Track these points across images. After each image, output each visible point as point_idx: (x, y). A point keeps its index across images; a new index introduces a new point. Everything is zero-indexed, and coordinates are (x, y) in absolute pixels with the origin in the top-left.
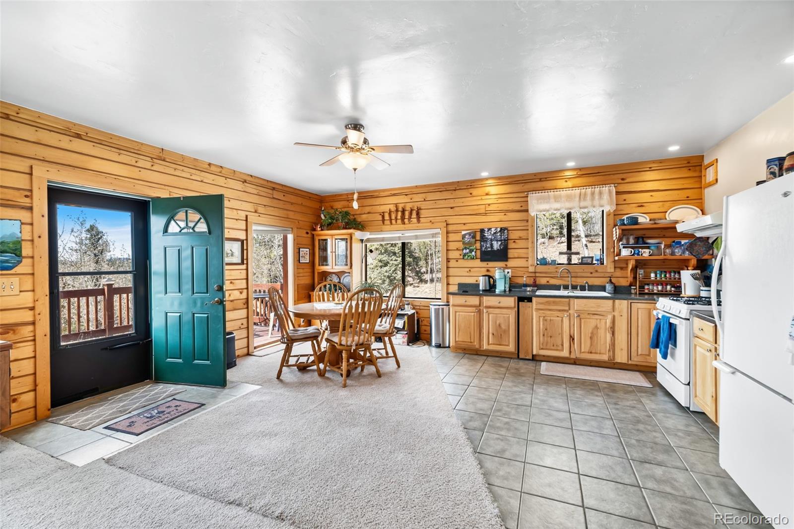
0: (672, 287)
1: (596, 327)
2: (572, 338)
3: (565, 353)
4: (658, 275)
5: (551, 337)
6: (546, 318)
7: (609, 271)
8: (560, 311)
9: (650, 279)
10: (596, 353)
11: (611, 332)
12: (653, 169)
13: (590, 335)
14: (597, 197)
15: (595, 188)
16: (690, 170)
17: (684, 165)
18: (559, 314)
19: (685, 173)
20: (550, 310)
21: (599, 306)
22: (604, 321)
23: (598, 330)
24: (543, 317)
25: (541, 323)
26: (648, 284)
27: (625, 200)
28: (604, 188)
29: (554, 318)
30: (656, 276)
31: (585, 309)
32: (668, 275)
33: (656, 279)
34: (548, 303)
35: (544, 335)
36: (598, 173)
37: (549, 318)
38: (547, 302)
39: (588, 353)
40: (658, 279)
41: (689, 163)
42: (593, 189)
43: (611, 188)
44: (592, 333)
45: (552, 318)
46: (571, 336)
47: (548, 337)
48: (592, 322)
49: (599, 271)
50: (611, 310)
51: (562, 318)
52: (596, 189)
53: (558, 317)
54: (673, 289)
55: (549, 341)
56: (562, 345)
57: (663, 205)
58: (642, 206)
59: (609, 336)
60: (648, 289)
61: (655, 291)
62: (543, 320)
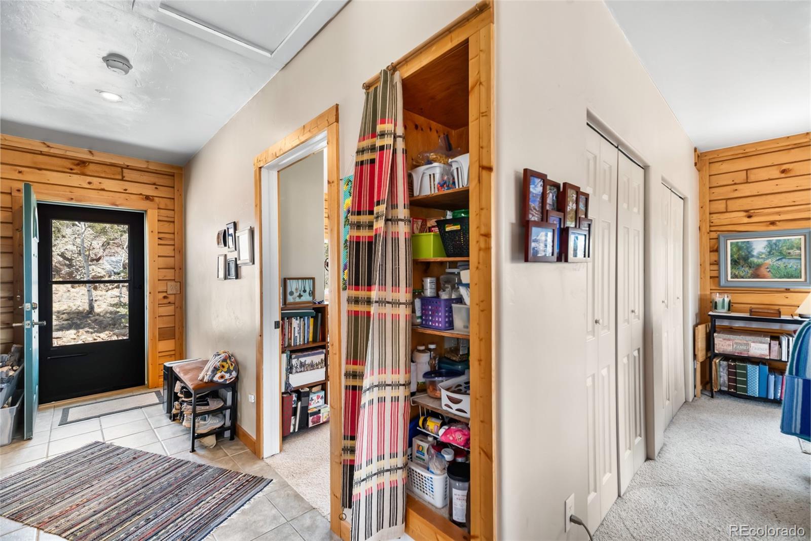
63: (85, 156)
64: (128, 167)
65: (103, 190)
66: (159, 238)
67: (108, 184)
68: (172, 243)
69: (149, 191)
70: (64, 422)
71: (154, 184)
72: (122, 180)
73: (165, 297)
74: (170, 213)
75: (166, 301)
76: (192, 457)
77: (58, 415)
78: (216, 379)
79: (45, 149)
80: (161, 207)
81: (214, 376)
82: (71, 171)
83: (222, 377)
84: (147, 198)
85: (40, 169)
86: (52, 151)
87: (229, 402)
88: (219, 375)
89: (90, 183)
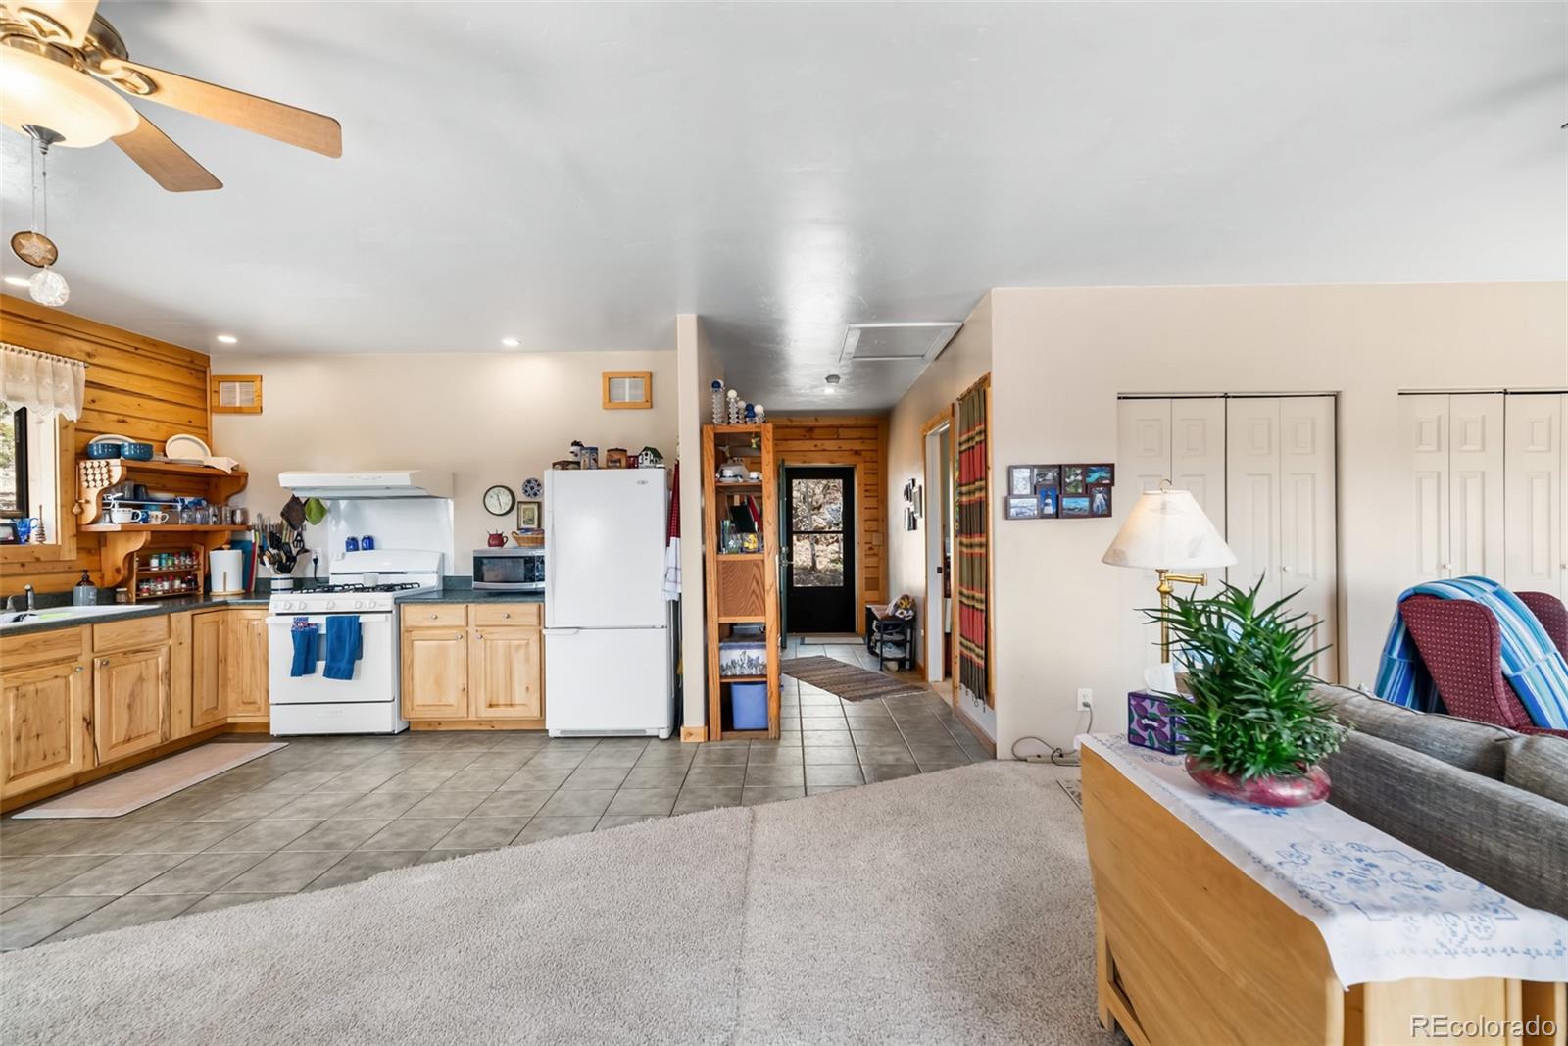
0: (182, 583)
1: (141, 679)
2: (90, 724)
3: (75, 764)
4: (163, 561)
5: (38, 736)
6: (22, 690)
7: (67, 558)
8: (57, 662)
9: (148, 570)
10: (139, 737)
11: (166, 682)
12: (138, 352)
13: (128, 701)
14: (48, 381)
15: (41, 356)
16: (191, 374)
17: (183, 363)
18: (60, 670)
19: (182, 377)
20: (30, 666)
21: (144, 631)
22: (154, 661)
23: (144, 684)
24: (15, 692)
25: (11, 708)
26: (148, 581)
27: (94, 401)
28: (61, 364)
29: (45, 685)
30: (160, 564)
31: (118, 644)
32: (177, 562)
33: (160, 569)
34: (32, 647)
35: (18, 739)
36: (39, 321)
37: (32, 688)
38: (27, 645)
39: (124, 742)
40: (164, 569)
41: (192, 362)
42: (36, 358)
43: (76, 368)
44: (132, 695)
45: (40, 686)
46: (85, 719)
47: (30, 738)
48: (132, 670)
49: (42, 559)
50: (166, 636)
51: (66, 678)
52: (42, 359)
53: (56, 677)
54: (184, 586)
55: (33, 749)
56: (67, 747)
57: (157, 427)
58: (124, 421)
59: (162, 689)
60: (148, 590)
61: (159, 593)
62: (17, 697)
63: (813, 423)
64: (842, 427)
65: (824, 450)
66: (866, 491)
67: (830, 445)
68: (875, 494)
69: (857, 446)
70: (802, 644)
71: (862, 438)
72: (838, 439)
73: (871, 549)
74: (875, 464)
75: (872, 552)
76: (880, 672)
77: (799, 641)
78: (897, 614)
79: (789, 424)
80: (868, 459)
81: (896, 611)
82: (804, 438)
83: (901, 613)
84: (857, 453)
85: (787, 440)
86: (795, 424)
87: (909, 638)
88: (899, 611)
89: (816, 446)
